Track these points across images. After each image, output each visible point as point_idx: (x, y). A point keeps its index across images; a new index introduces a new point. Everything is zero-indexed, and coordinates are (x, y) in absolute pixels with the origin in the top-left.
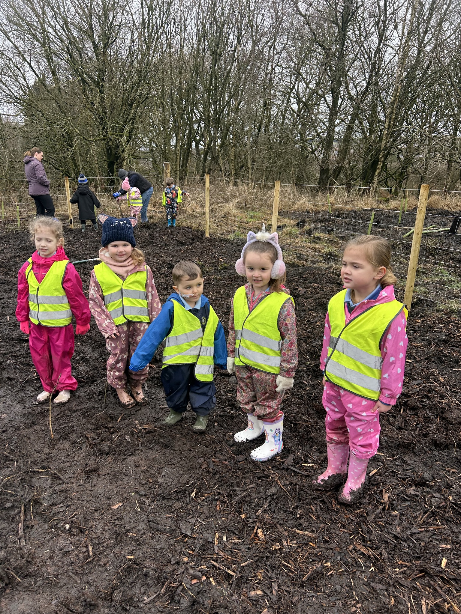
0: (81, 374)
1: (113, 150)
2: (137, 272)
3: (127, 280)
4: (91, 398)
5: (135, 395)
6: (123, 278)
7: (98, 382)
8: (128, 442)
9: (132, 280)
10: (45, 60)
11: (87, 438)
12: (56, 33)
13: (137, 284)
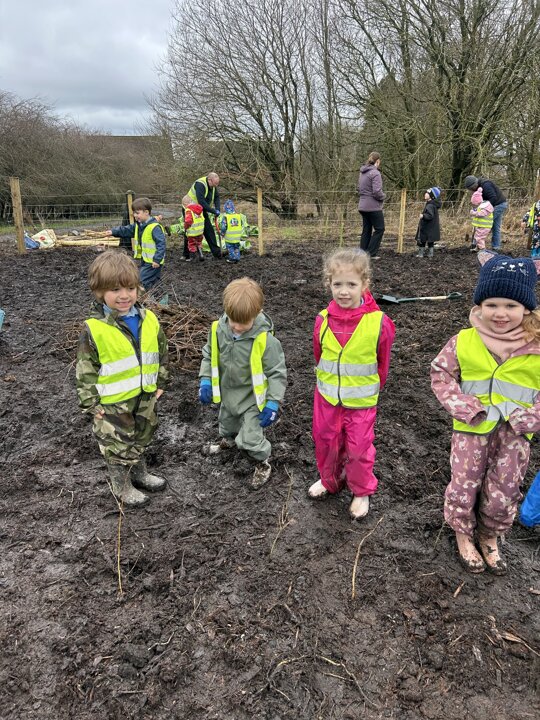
0: (400, 479)
1: (462, 154)
2: (529, 355)
3: (505, 365)
4: (413, 530)
5: (485, 551)
6: (499, 361)
7: (423, 500)
8: (477, 663)
9: (515, 367)
10: (400, 50)
11: (406, 617)
12: (418, 13)
13: (523, 376)
